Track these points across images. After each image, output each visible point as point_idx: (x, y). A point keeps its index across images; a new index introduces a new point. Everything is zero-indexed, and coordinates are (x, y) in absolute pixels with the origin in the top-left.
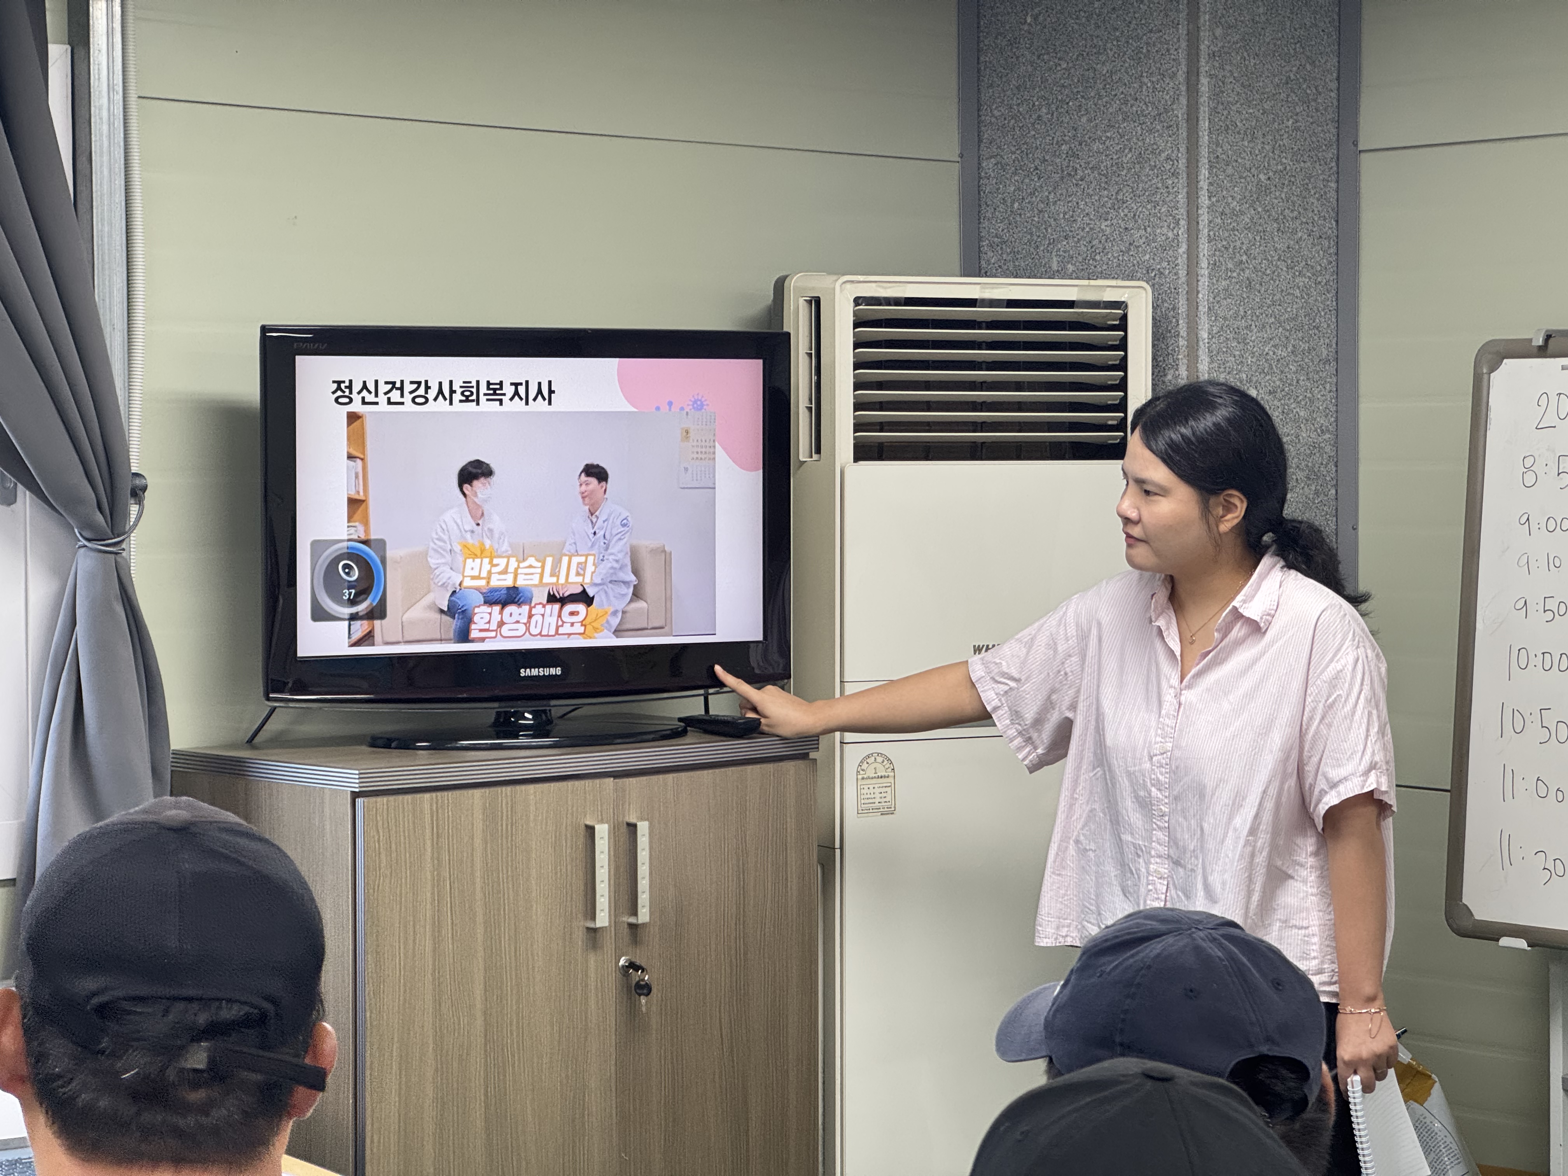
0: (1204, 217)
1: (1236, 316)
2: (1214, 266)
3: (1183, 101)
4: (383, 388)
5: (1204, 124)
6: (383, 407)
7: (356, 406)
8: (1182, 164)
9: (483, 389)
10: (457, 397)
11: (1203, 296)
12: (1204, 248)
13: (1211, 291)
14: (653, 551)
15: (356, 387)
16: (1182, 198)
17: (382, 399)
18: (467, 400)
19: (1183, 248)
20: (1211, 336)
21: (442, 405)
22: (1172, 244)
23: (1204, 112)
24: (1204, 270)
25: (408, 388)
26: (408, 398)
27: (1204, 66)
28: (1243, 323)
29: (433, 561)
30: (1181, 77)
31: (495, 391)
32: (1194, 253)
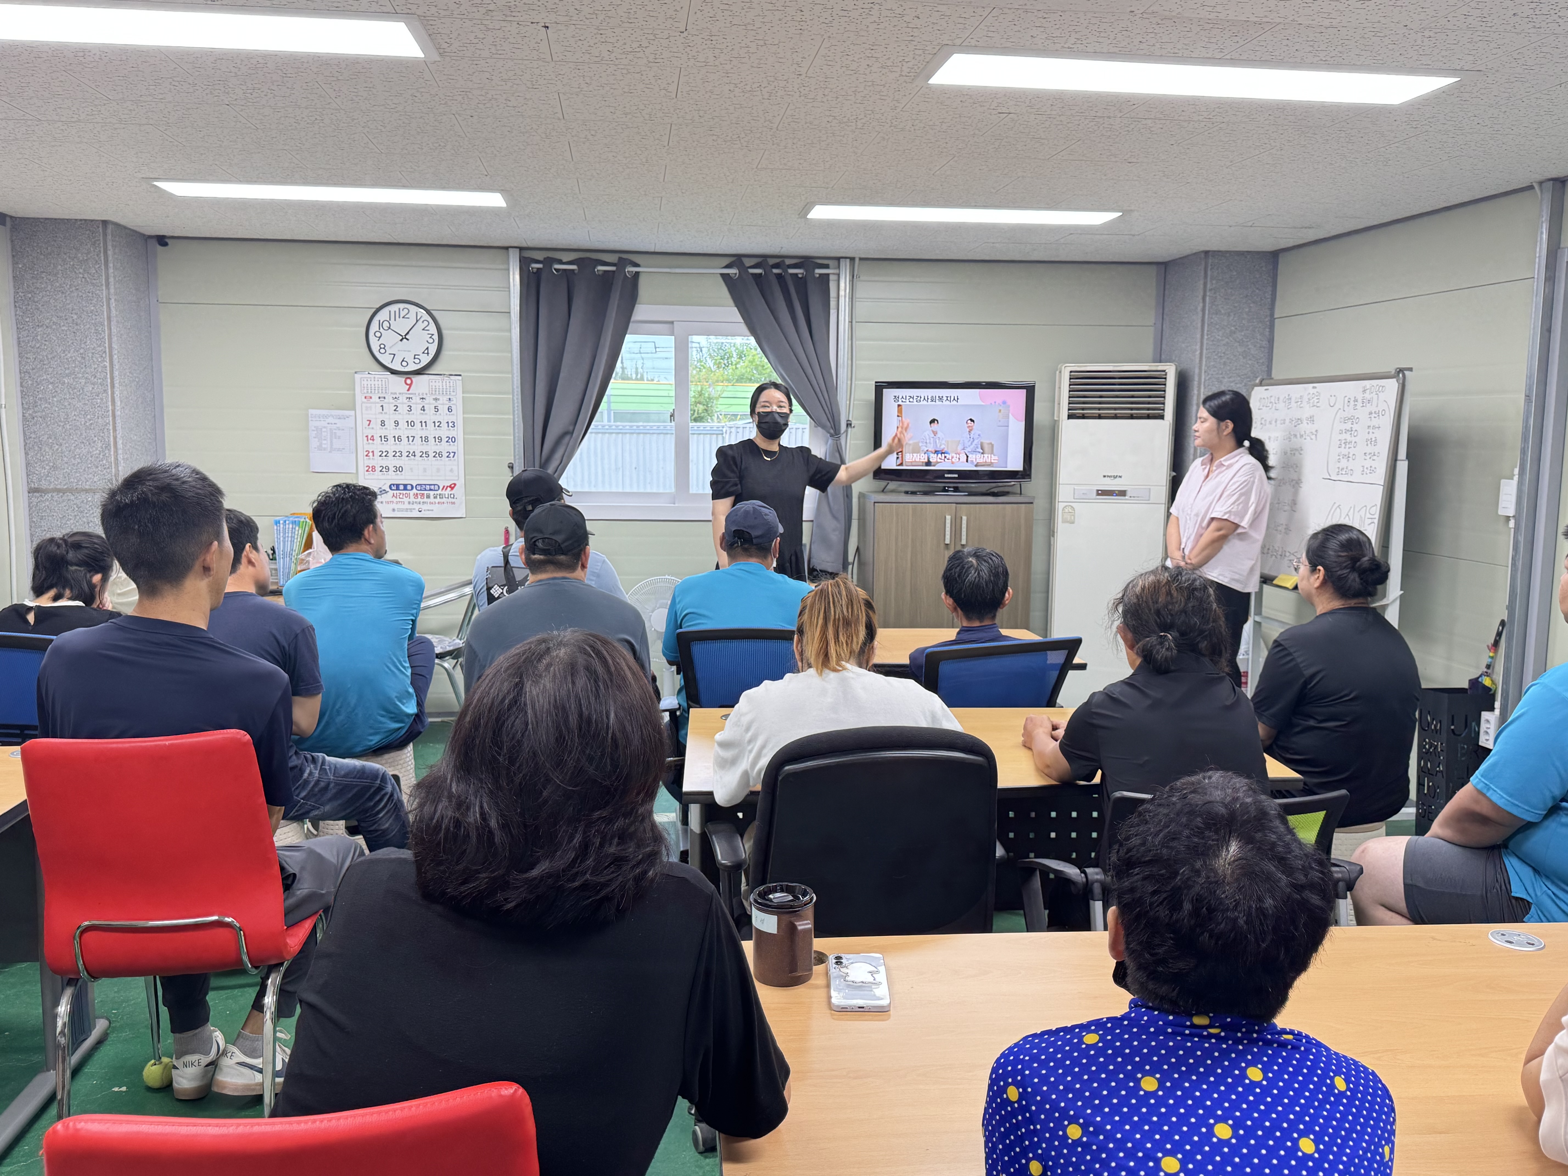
0: (1205, 342)
1: (1217, 374)
2: (1208, 358)
3: (1201, 305)
4: (908, 398)
5: (1207, 312)
6: (908, 403)
7: (900, 403)
8: (1199, 325)
9: (937, 398)
10: (929, 400)
11: (1204, 368)
12: (1205, 351)
13: (1206, 365)
14: (988, 444)
15: (900, 397)
16: (1199, 336)
17: (908, 401)
18: (932, 401)
19: (1198, 352)
20: (1205, 380)
21: (925, 402)
22: (1196, 350)
23: (1207, 308)
24: (1204, 360)
25: (915, 398)
26: (915, 400)
27: (1208, 294)
28: (1221, 376)
29: (921, 444)
30: (1200, 297)
31: (941, 399)
32: (1201, 354)
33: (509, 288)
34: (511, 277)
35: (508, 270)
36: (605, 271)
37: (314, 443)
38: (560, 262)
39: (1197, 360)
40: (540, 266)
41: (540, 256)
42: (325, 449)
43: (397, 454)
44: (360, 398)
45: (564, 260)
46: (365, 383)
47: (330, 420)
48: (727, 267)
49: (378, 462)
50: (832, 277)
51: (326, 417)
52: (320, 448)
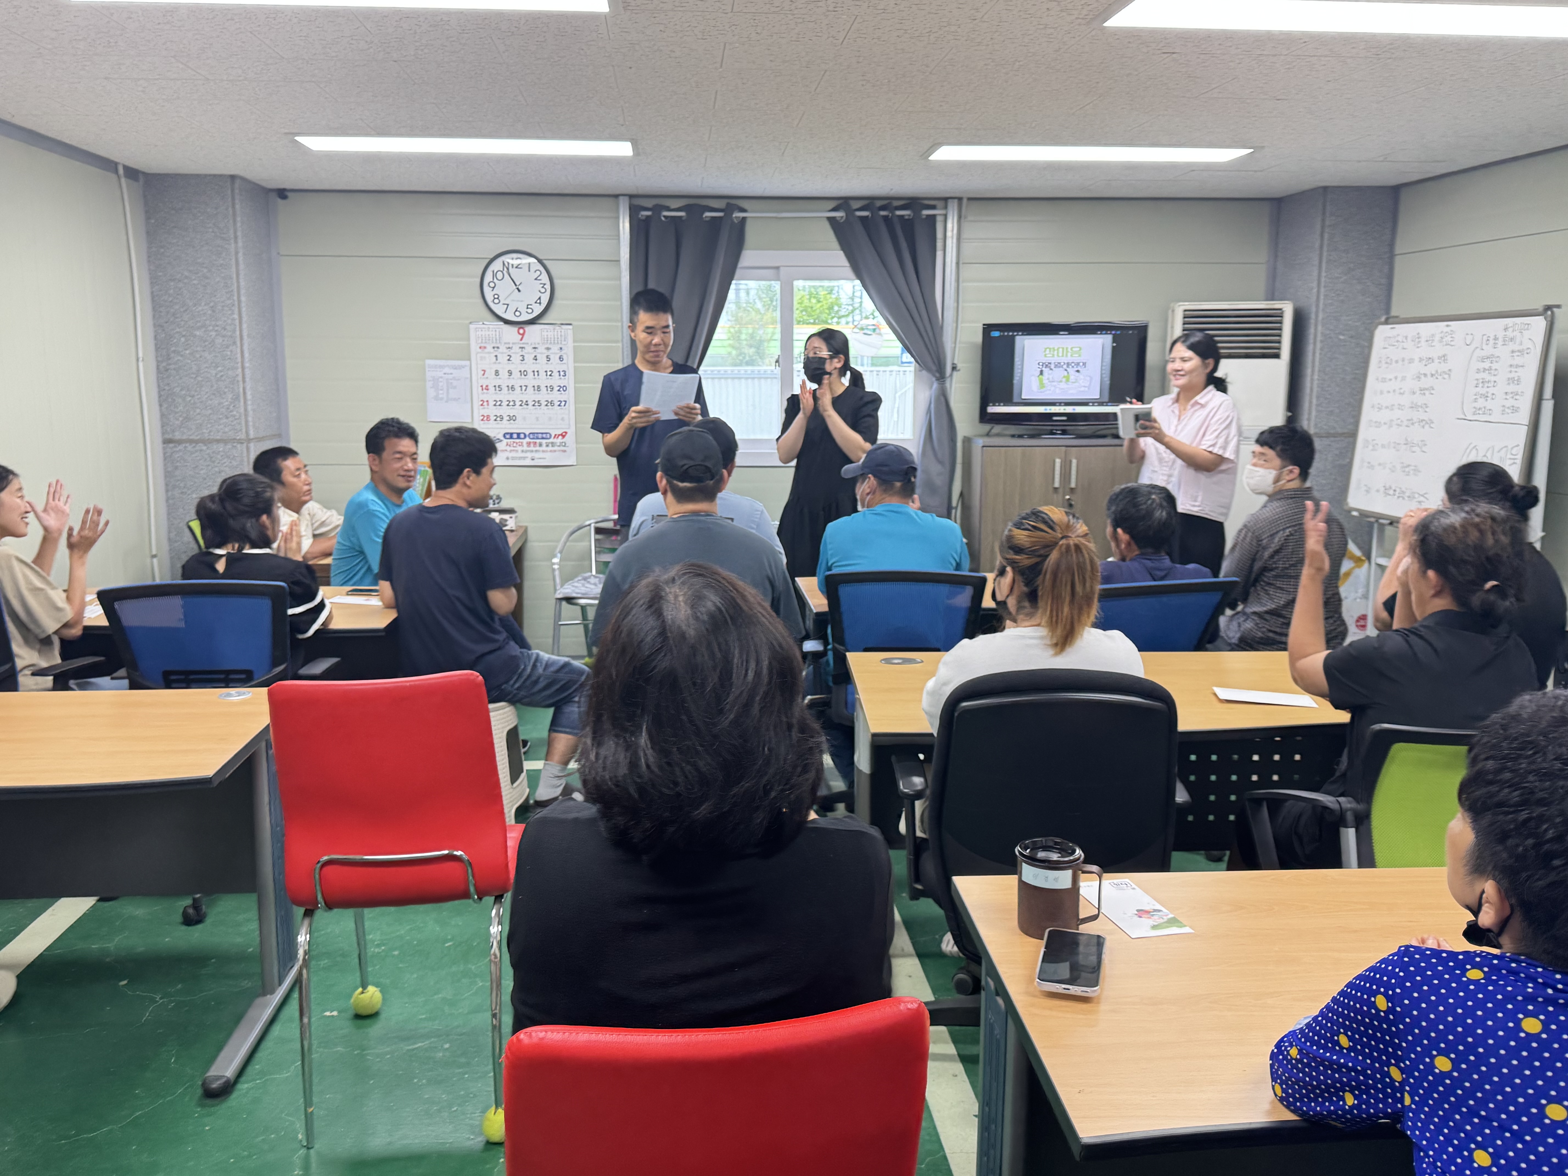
0: (1323, 279)
1: (1335, 312)
2: (1326, 296)
3: (1319, 242)
5: (1325, 249)
8: (1317, 262)
11: (1321, 306)
12: (1322, 290)
13: (1323, 304)
16: (1315, 273)
19: (1315, 290)
22: (1312, 289)
23: (1325, 244)
24: (1322, 297)
27: (1326, 230)
28: (1338, 314)
30: (1318, 233)
32: (1318, 292)
33: (619, 236)
34: (621, 225)
35: (618, 218)
36: (712, 217)
37: (431, 393)
38: (668, 209)
39: (1314, 298)
40: (649, 213)
41: (649, 203)
42: (442, 399)
43: (511, 404)
44: (474, 347)
45: (673, 207)
46: (479, 333)
47: (447, 370)
48: (834, 210)
49: (492, 411)
50: (939, 219)
51: (441, 367)
52: (437, 398)
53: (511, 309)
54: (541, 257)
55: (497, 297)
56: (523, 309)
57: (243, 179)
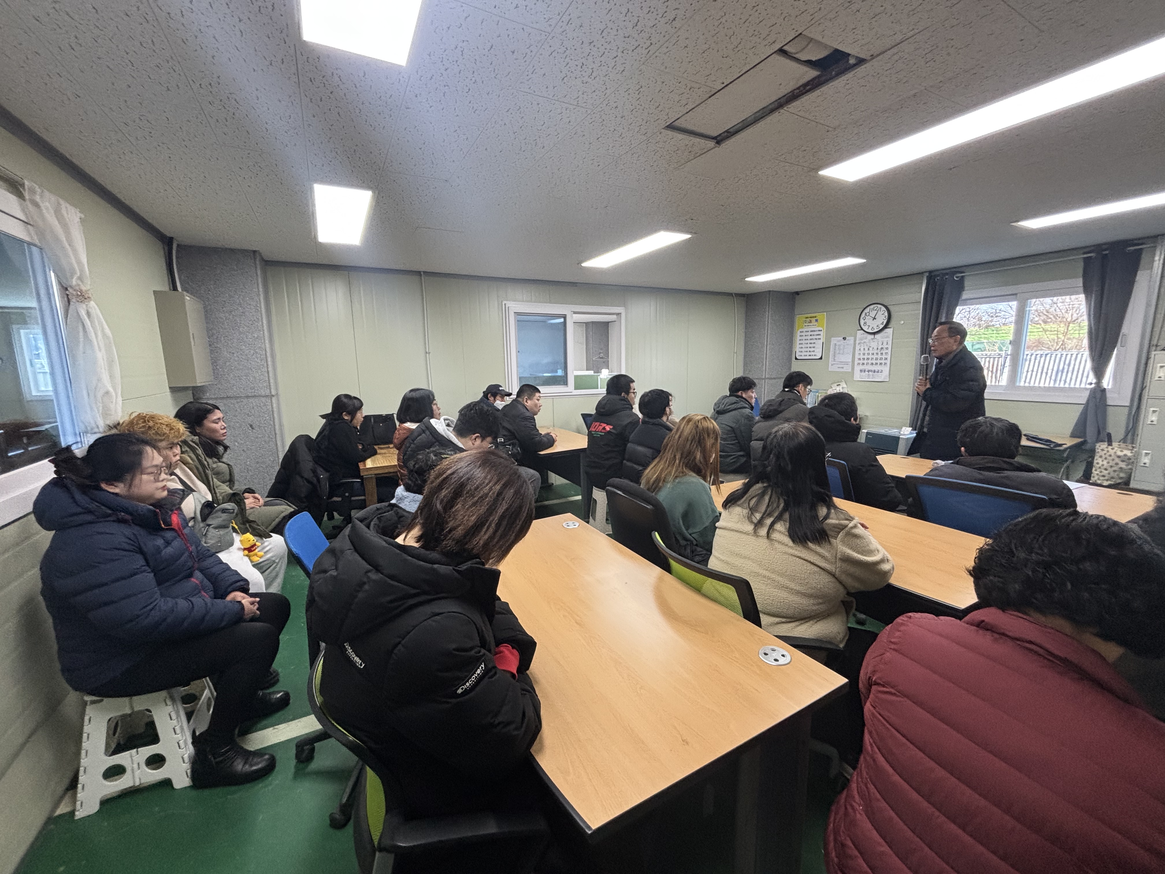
33: (921, 291)
34: (923, 286)
35: (921, 283)
40: (938, 278)
41: (939, 273)
46: (858, 338)
53: (870, 328)
54: (886, 304)
55: (865, 323)
56: (875, 327)
57: (773, 291)
